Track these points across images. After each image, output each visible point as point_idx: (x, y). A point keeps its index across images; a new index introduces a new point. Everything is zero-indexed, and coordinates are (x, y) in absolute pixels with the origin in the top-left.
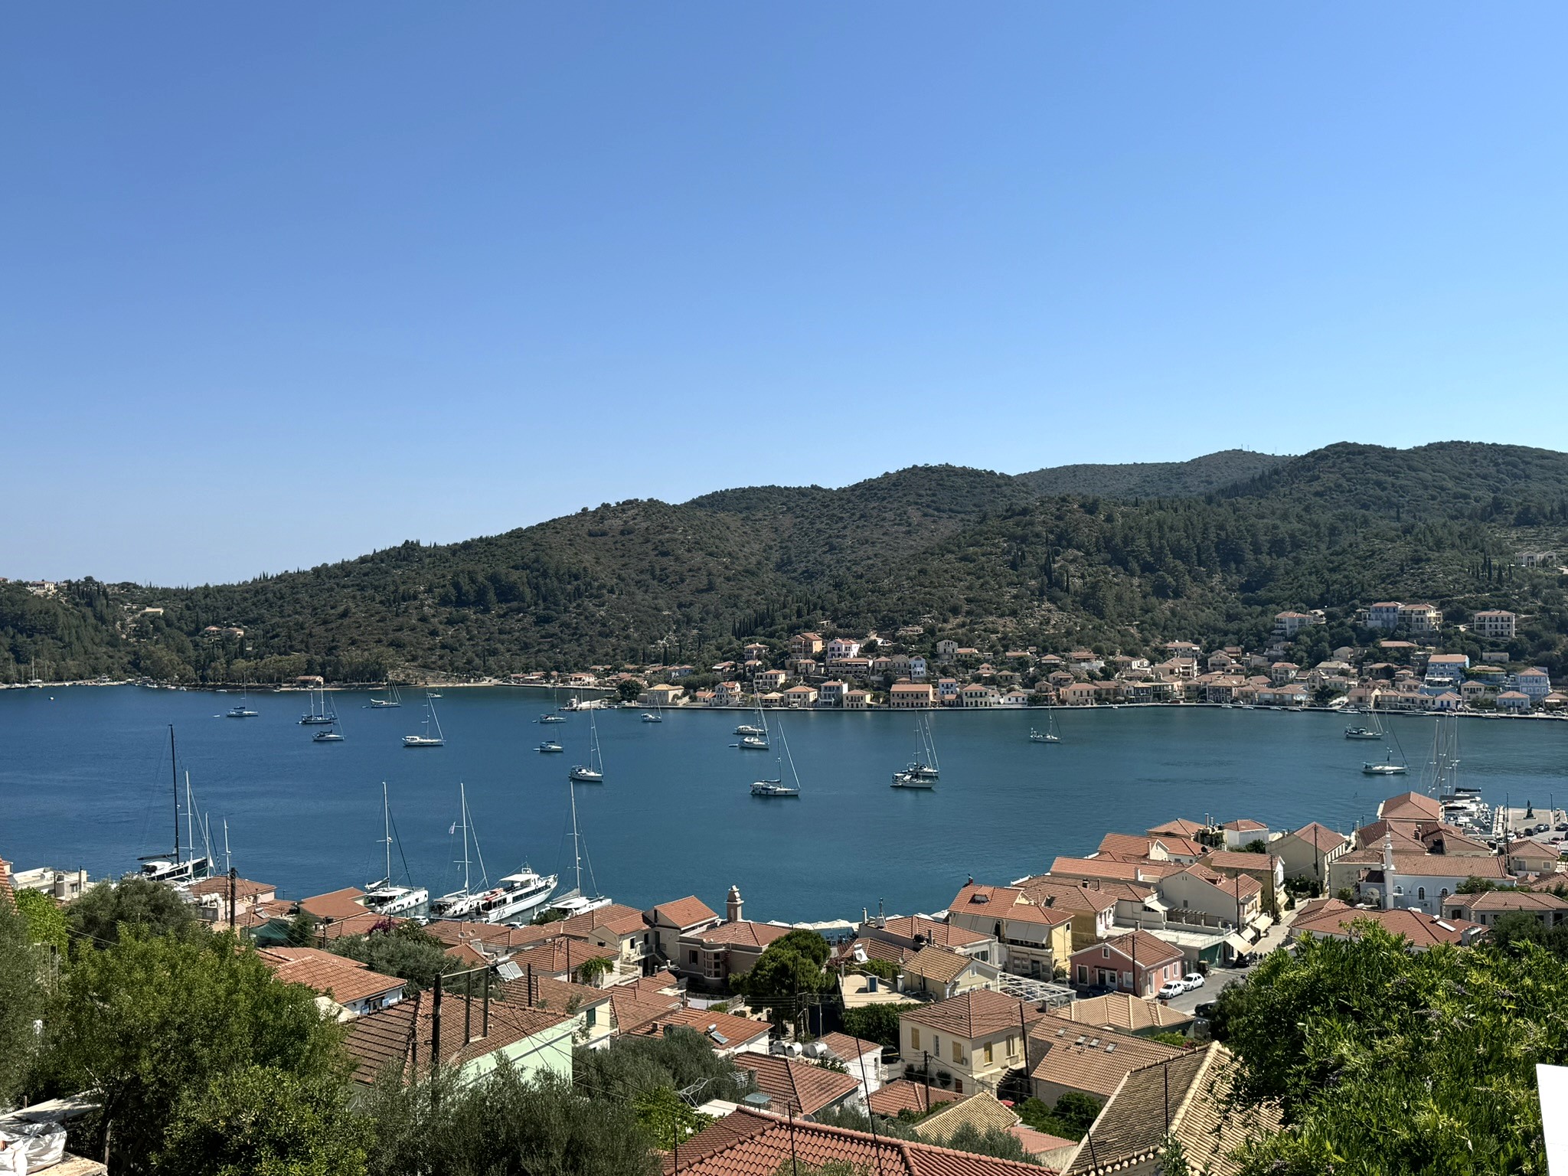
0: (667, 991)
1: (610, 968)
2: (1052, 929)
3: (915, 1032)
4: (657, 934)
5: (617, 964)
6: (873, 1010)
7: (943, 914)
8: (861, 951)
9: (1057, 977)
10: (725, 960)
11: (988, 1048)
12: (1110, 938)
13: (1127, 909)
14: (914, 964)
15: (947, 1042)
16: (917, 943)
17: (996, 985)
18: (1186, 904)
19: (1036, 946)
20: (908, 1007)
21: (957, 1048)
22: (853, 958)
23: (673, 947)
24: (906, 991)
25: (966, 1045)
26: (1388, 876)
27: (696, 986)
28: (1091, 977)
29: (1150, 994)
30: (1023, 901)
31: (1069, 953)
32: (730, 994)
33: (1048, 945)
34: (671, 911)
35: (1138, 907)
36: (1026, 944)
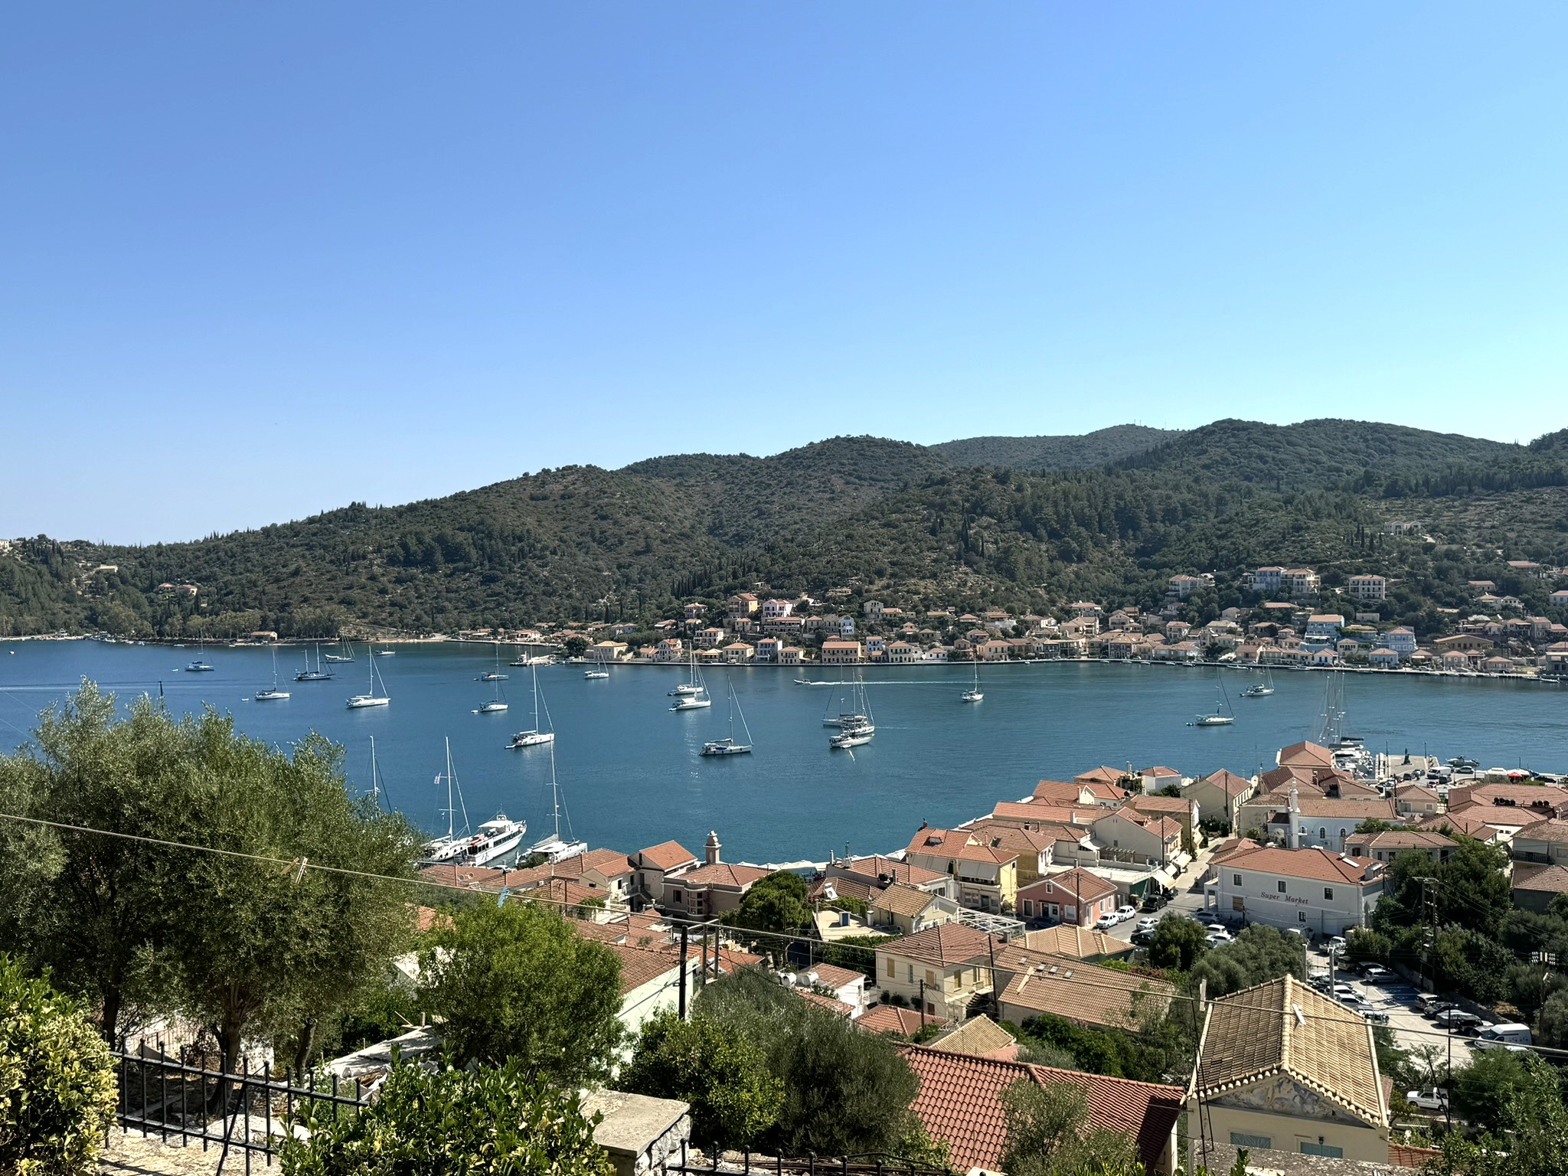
0: (655, 927)
1: (602, 907)
2: (1000, 867)
3: (891, 962)
4: (642, 876)
5: (608, 902)
6: (848, 941)
7: (900, 854)
8: (831, 889)
9: (1004, 910)
10: (707, 902)
11: (958, 976)
12: (1050, 875)
13: (1064, 849)
14: (882, 901)
15: (921, 970)
16: (882, 882)
17: (956, 918)
18: (1115, 844)
19: (986, 882)
20: (880, 940)
21: (930, 975)
22: (824, 896)
23: (656, 885)
24: (875, 925)
25: (938, 973)
26: (1294, 820)
28: (1036, 910)
29: (1089, 925)
30: (973, 842)
31: (1016, 889)
33: (997, 882)
34: (654, 855)
35: (1074, 847)
36: (977, 881)
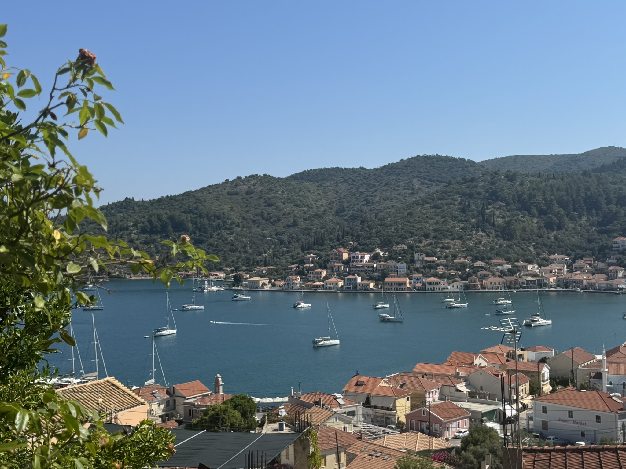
2: (396, 399)
4: (175, 401)
8: (283, 410)
12: (432, 406)
13: (447, 390)
14: (305, 416)
18: (481, 389)
19: (388, 409)
26: (605, 376)
30: (385, 385)
31: (408, 412)
33: (394, 408)
35: (453, 389)
36: (382, 408)
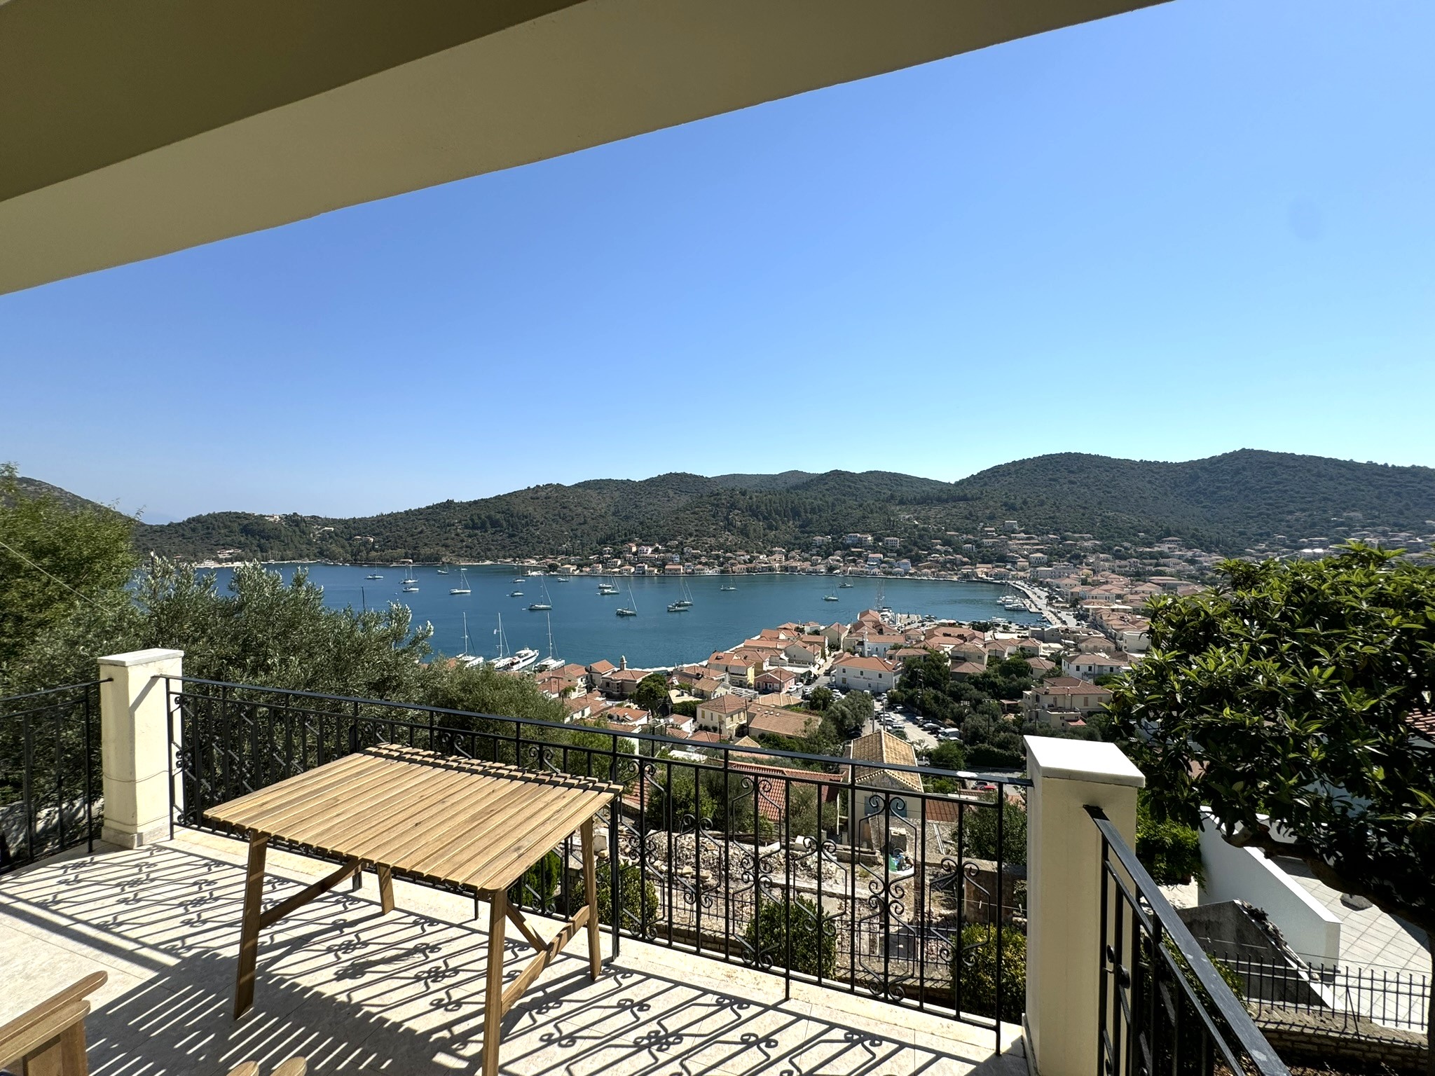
0: (598, 699)
1: (574, 690)
2: (747, 668)
3: (703, 712)
4: (592, 676)
5: (577, 688)
6: (684, 703)
7: (705, 663)
8: (676, 680)
9: (749, 687)
10: (621, 686)
11: (732, 717)
12: (768, 671)
14: (698, 685)
15: (716, 715)
16: (698, 677)
17: (730, 691)
18: (795, 656)
19: (741, 675)
20: (698, 702)
21: (720, 717)
22: (673, 683)
23: (599, 681)
24: (695, 696)
25: (724, 716)
27: (609, 697)
28: (762, 686)
29: (784, 691)
30: (736, 658)
31: (754, 677)
32: (624, 699)
33: (746, 675)
34: (596, 666)
35: (778, 658)
36: (738, 675)
